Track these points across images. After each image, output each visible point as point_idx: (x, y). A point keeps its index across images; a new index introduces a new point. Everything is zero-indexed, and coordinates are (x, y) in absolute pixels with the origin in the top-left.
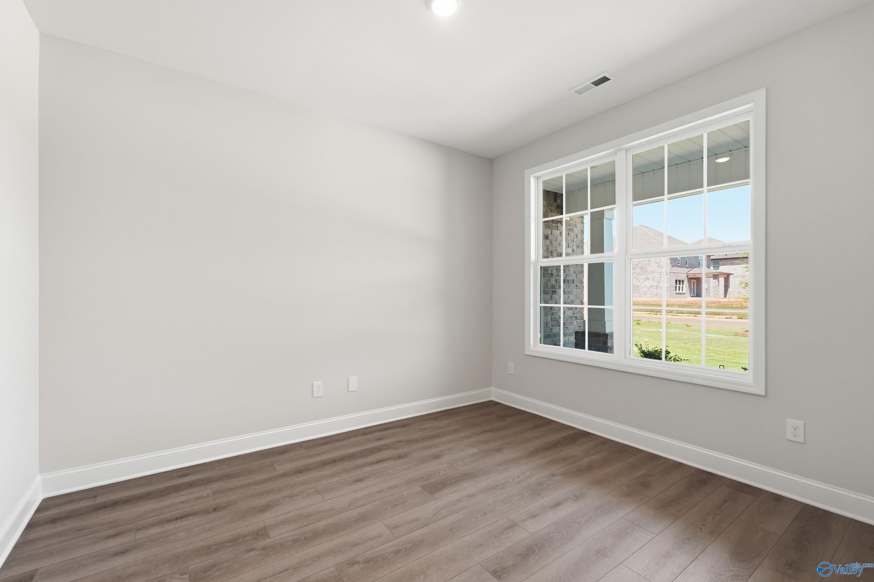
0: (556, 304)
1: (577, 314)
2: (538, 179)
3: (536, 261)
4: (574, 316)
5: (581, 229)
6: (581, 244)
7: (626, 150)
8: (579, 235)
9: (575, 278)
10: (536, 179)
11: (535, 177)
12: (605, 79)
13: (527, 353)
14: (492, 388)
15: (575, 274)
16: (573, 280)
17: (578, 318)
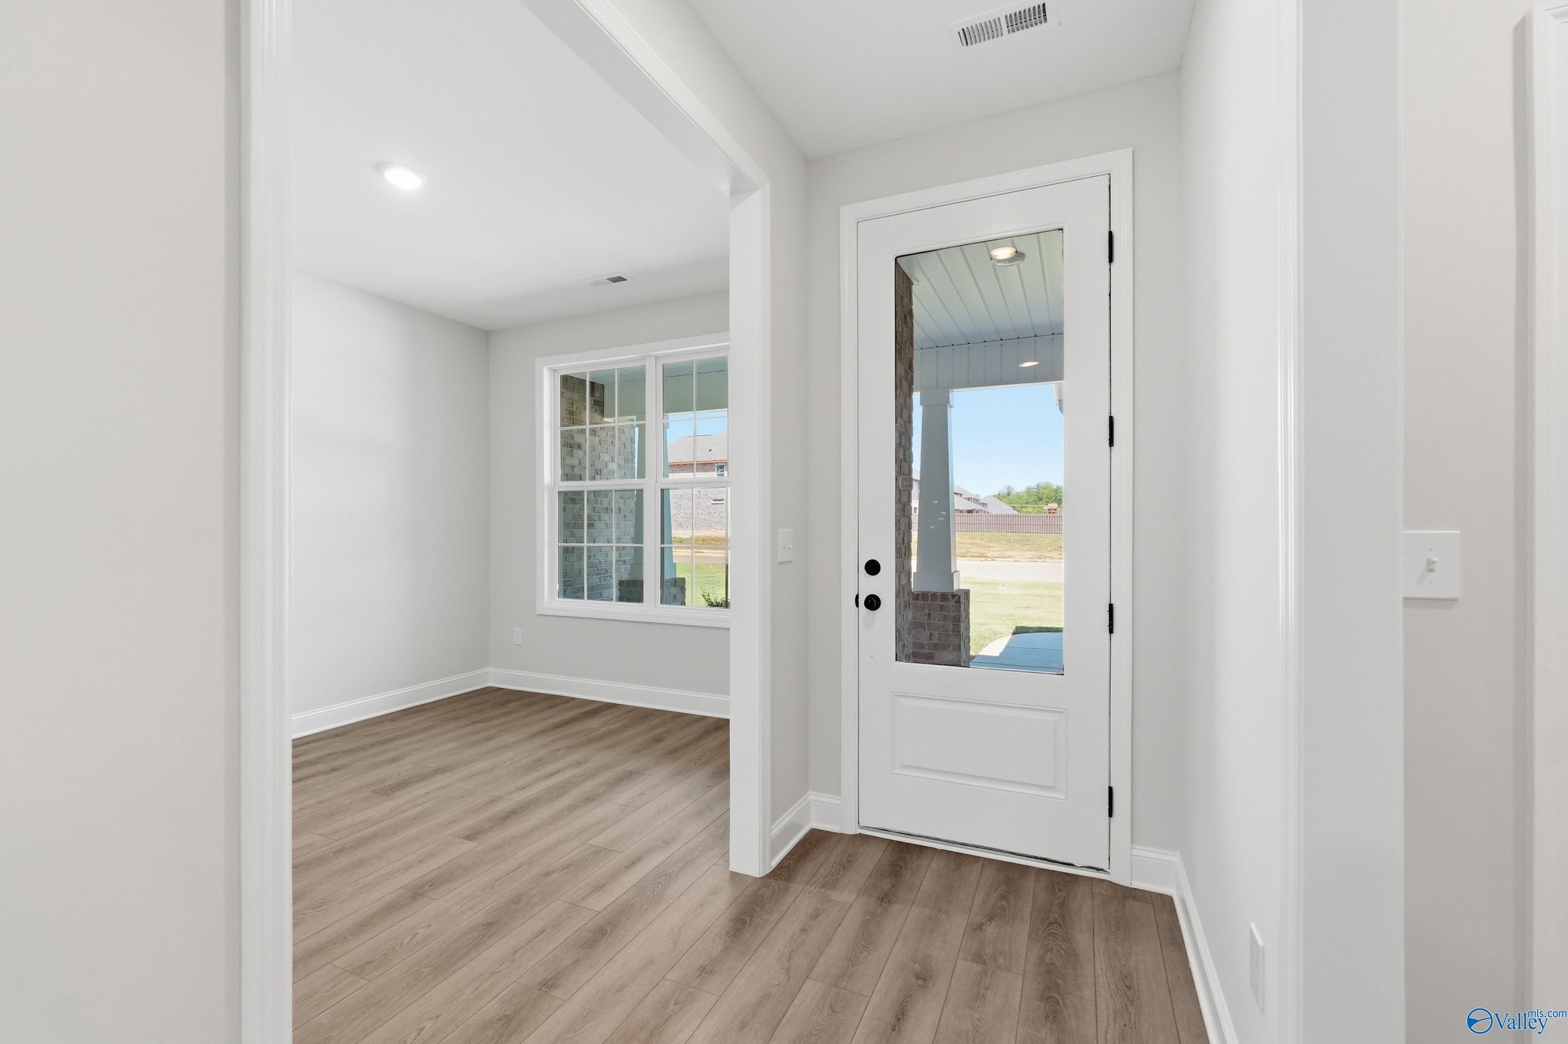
0: (595, 543)
1: (626, 557)
2: (555, 372)
3: (553, 485)
4: (621, 560)
5: (630, 436)
6: (631, 457)
7: (656, 358)
8: (628, 445)
9: (622, 505)
10: (553, 372)
11: (550, 369)
12: (620, 279)
13: (540, 611)
14: (490, 669)
15: (623, 500)
16: (620, 508)
17: (627, 562)
